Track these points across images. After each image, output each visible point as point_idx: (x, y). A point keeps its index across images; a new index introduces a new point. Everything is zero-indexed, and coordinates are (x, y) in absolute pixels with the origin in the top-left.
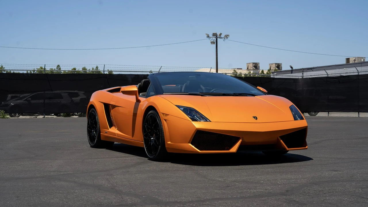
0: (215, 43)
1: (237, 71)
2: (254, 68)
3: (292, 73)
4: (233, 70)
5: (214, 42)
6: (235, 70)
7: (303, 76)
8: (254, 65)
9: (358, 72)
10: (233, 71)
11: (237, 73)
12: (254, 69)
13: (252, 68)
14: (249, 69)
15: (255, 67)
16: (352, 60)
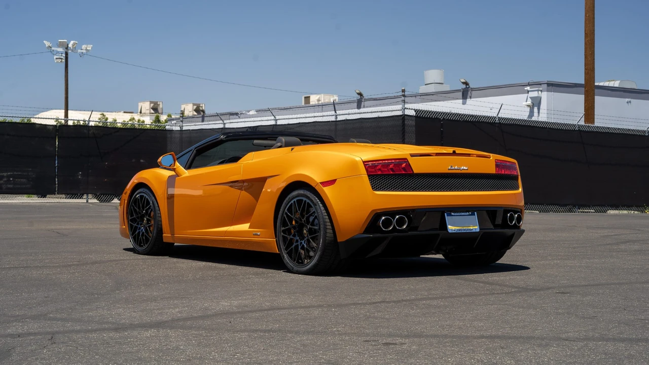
0: (64, 61)
1: (107, 116)
2: (151, 110)
3: (203, 121)
4: (100, 113)
5: (61, 59)
6: (103, 115)
7: (183, 126)
8: (152, 105)
9: (276, 120)
10: (100, 116)
11: (107, 119)
12: (153, 113)
13: (148, 112)
14: (142, 112)
15: (153, 109)
16: (314, 99)
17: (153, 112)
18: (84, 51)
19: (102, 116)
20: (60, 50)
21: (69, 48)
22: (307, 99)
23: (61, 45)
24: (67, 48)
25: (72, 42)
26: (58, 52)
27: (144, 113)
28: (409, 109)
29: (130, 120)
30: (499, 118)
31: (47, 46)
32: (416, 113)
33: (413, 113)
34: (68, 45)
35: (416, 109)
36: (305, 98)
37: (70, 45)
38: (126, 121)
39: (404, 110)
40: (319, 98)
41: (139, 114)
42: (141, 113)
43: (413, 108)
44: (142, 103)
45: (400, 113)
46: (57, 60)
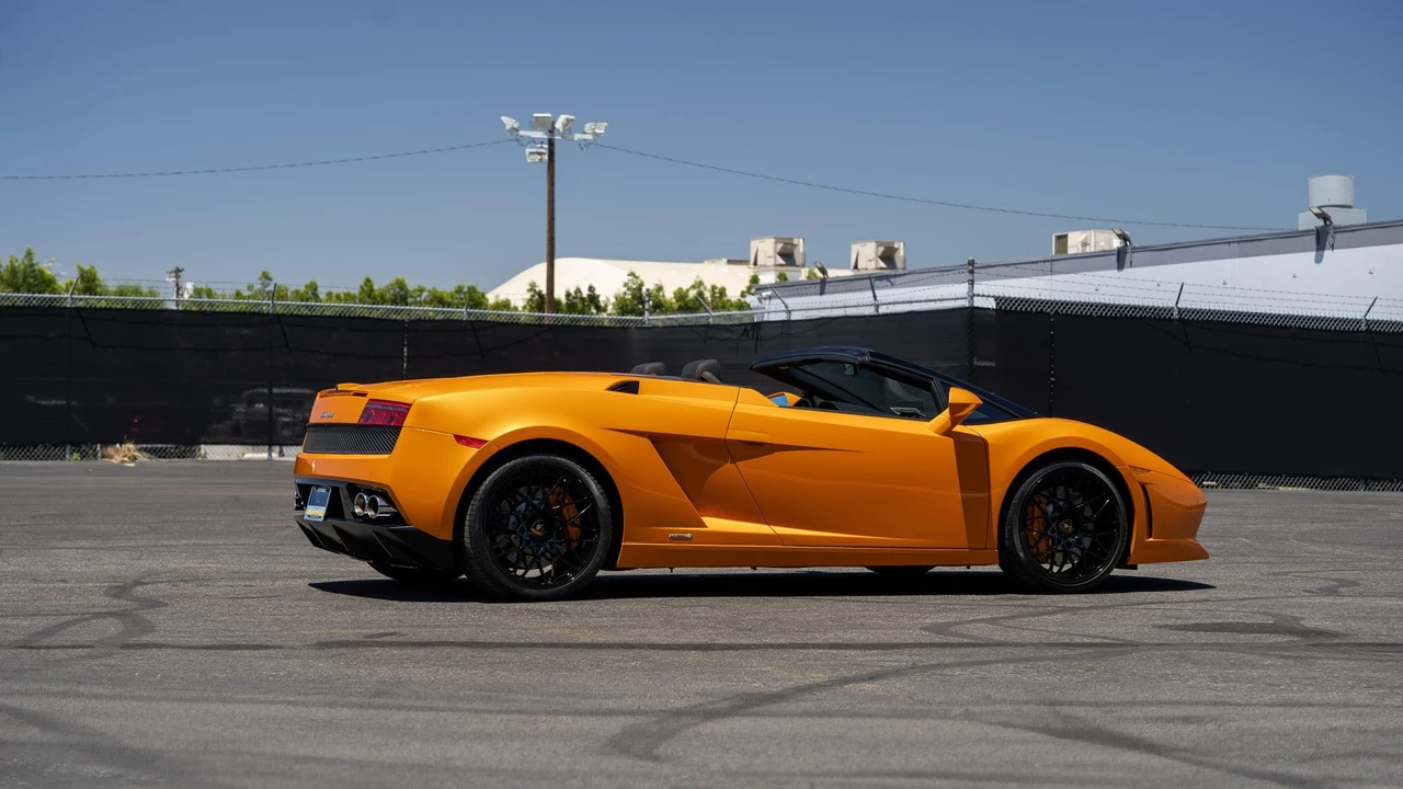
0: (546, 157)
2: (778, 257)
3: (822, 293)
5: (540, 154)
8: (780, 245)
12: (781, 265)
13: (771, 262)
14: (759, 263)
15: (782, 254)
16: (1075, 241)
17: (782, 262)
18: (589, 137)
19: (631, 278)
20: (540, 135)
21: (556, 132)
22: (1062, 239)
23: (537, 124)
24: (552, 131)
25: (562, 118)
26: (534, 141)
27: (765, 266)
28: (983, 296)
29: (693, 287)
30: (1180, 310)
31: (508, 127)
32: (998, 304)
33: (991, 304)
34: (553, 123)
35: (997, 295)
36: (1058, 237)
37: (559, 125)
38: (685, 288)
39: (972, 298)
40: (1086, 238)
41: (752, 266)
42: (755, 264)
43: (992, 294)
44: (757, 242)
45: (965, 303)
46: (534, 156)
